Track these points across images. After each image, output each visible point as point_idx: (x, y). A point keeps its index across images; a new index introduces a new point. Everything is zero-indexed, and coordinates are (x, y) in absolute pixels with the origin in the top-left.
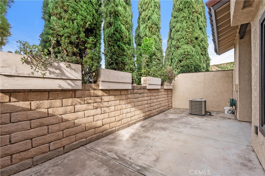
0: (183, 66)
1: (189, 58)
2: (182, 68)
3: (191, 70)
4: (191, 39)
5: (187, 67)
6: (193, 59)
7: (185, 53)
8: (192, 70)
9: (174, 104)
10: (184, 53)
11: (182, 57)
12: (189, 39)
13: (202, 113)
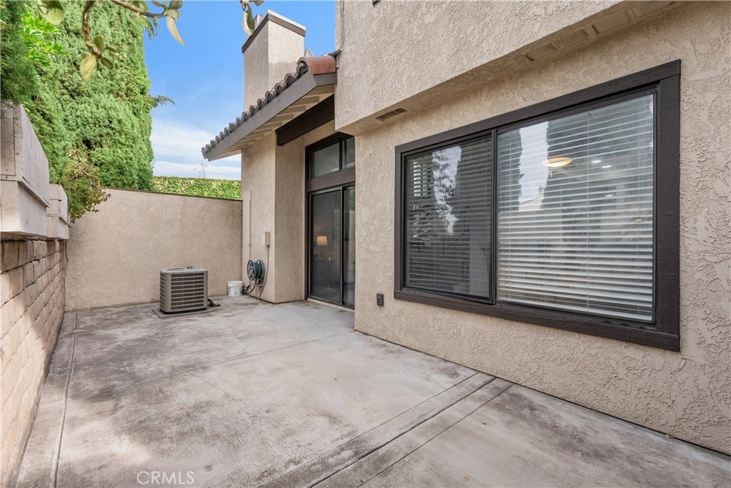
0: (102, 164)
1: (122, 144)
2: (98, 168)
3: (130, 182)
4: (130, 86)
5: (117, 170)
6: (134, 150)
7: (111, 122)
8: (133, 183)
9: (73, 294)
10: (107, 122)
11: (97, 131)
12: (123, 84)
13: (203, 305)
